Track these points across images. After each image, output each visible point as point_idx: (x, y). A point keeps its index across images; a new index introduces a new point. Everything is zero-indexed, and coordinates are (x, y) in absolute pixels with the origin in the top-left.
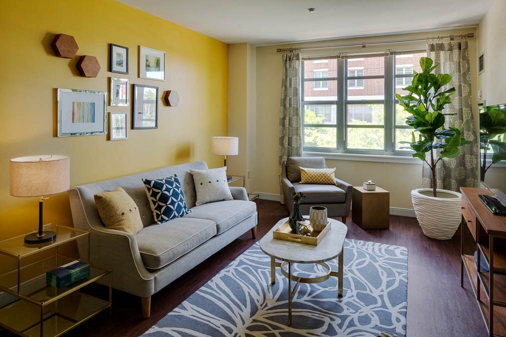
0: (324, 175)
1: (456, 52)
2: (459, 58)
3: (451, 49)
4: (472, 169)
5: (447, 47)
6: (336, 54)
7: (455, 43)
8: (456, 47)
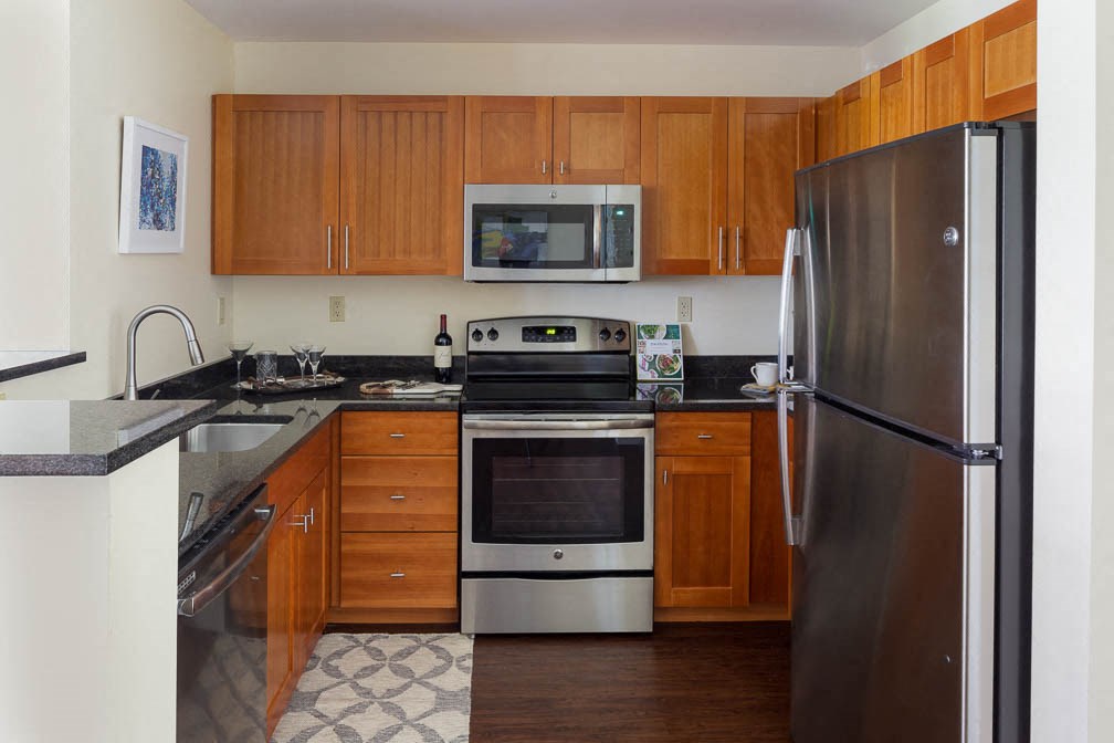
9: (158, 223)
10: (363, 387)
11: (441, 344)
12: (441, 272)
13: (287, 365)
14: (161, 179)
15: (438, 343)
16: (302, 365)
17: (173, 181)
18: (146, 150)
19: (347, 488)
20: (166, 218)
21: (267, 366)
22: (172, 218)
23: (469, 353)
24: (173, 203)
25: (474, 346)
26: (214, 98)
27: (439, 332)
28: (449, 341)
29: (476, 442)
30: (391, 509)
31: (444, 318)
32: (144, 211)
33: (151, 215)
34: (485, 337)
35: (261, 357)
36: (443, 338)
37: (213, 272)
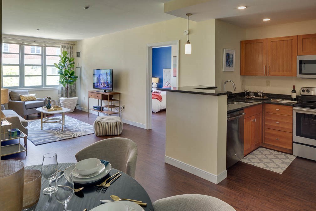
0: (32, 97)
1: (70, 49)
2: (71, 51)
3: (68, 48)
4: (74, 89)
5: (67, 47)
6: (19, 42)
7: (69, 46)
8: (70, 47)
9: (229, 66)
10: (272, 100)
11: (293, 92)
12: (292, 76)
13: (256, 94)
14: (230, 59)
15: (292, 92)
16: (259, 94)
17: (232, 58)
18: (227, 54)
19: (266, 119)
20: (231, 65)
21: (252, 94)
22: (232, 65)
23: (301, 95)
24: (232, 63)
25: (302, 93)
26: (241, 42)
27: (293, 89)
28: (296, 92)
29: (297, 113)
30: (276, 125)
31: (294, 86)
32: (227, 64)
33: (228, 65)
34: (306, 92)
35: (251, 92)
36: (294, 91)
37: (241, 75)
